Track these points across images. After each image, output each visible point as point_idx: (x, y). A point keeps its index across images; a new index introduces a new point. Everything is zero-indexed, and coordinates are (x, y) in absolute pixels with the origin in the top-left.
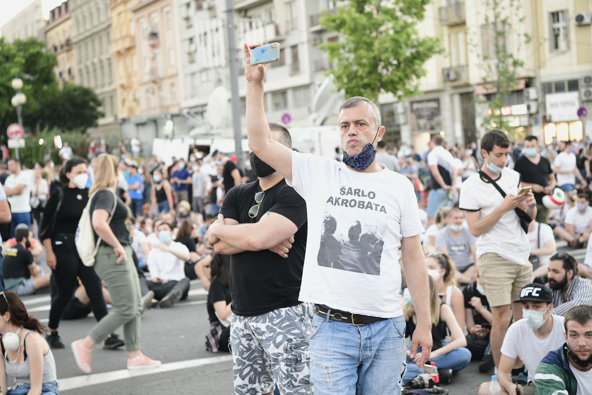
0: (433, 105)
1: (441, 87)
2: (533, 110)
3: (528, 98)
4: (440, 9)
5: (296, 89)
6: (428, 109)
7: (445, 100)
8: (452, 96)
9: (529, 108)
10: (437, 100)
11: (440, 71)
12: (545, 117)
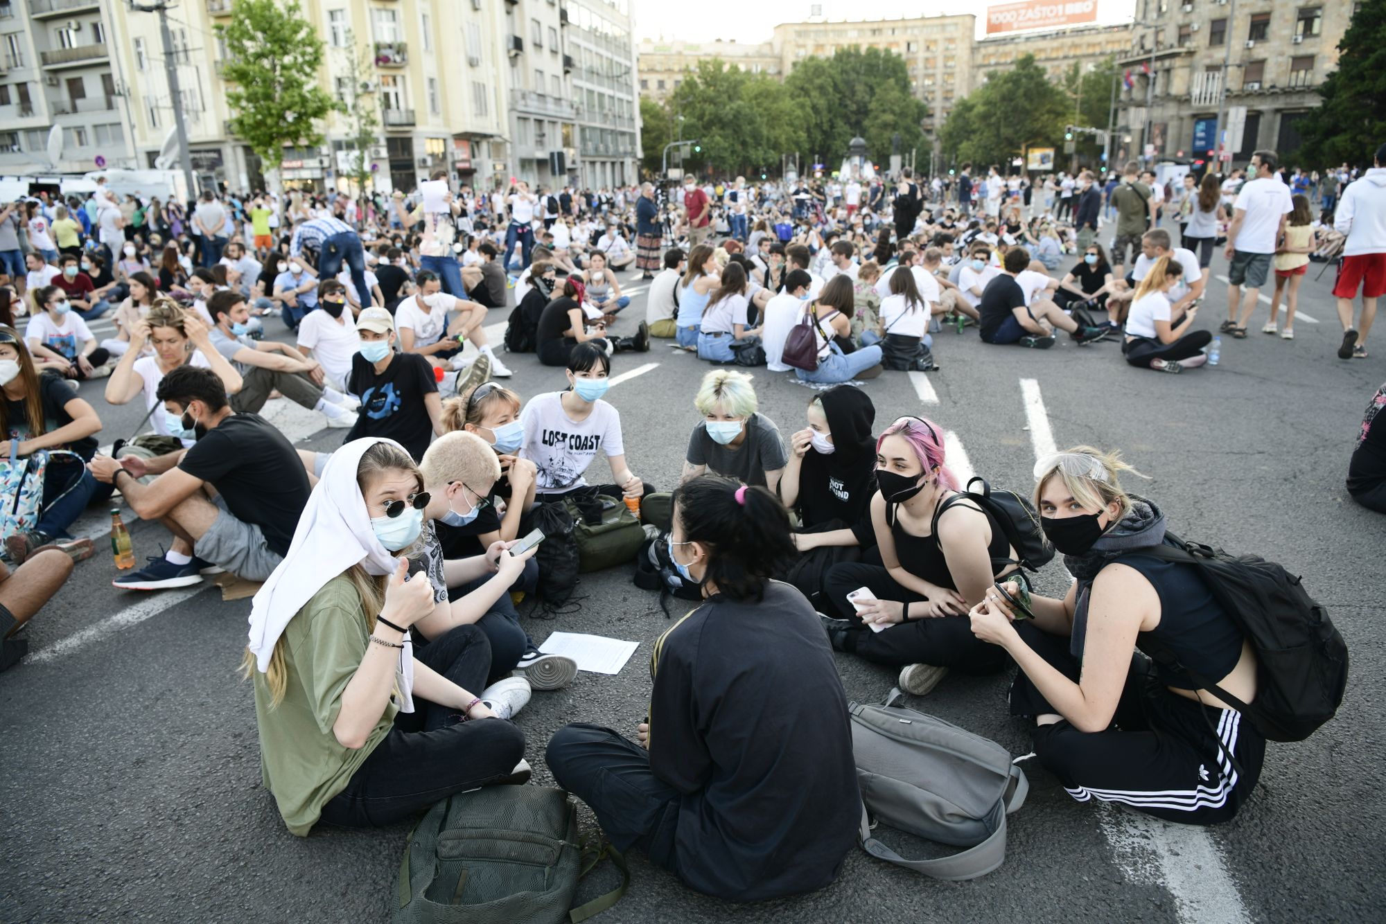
0: (214, 155)
1: (223, 138)
2: (326, 164)
3: (320, 154)
4: (216, 62)
5: (29, 131)
6: (207, 159)
7: (228, 152)
8: (234, 147)
9: (321, 162)
10: (219, 151)
11: (222, 124)
12: (337, 171)
